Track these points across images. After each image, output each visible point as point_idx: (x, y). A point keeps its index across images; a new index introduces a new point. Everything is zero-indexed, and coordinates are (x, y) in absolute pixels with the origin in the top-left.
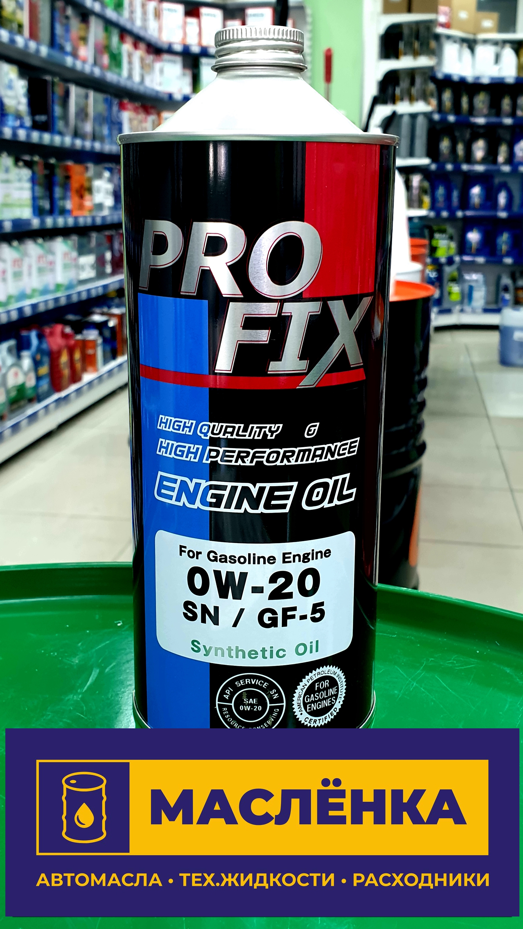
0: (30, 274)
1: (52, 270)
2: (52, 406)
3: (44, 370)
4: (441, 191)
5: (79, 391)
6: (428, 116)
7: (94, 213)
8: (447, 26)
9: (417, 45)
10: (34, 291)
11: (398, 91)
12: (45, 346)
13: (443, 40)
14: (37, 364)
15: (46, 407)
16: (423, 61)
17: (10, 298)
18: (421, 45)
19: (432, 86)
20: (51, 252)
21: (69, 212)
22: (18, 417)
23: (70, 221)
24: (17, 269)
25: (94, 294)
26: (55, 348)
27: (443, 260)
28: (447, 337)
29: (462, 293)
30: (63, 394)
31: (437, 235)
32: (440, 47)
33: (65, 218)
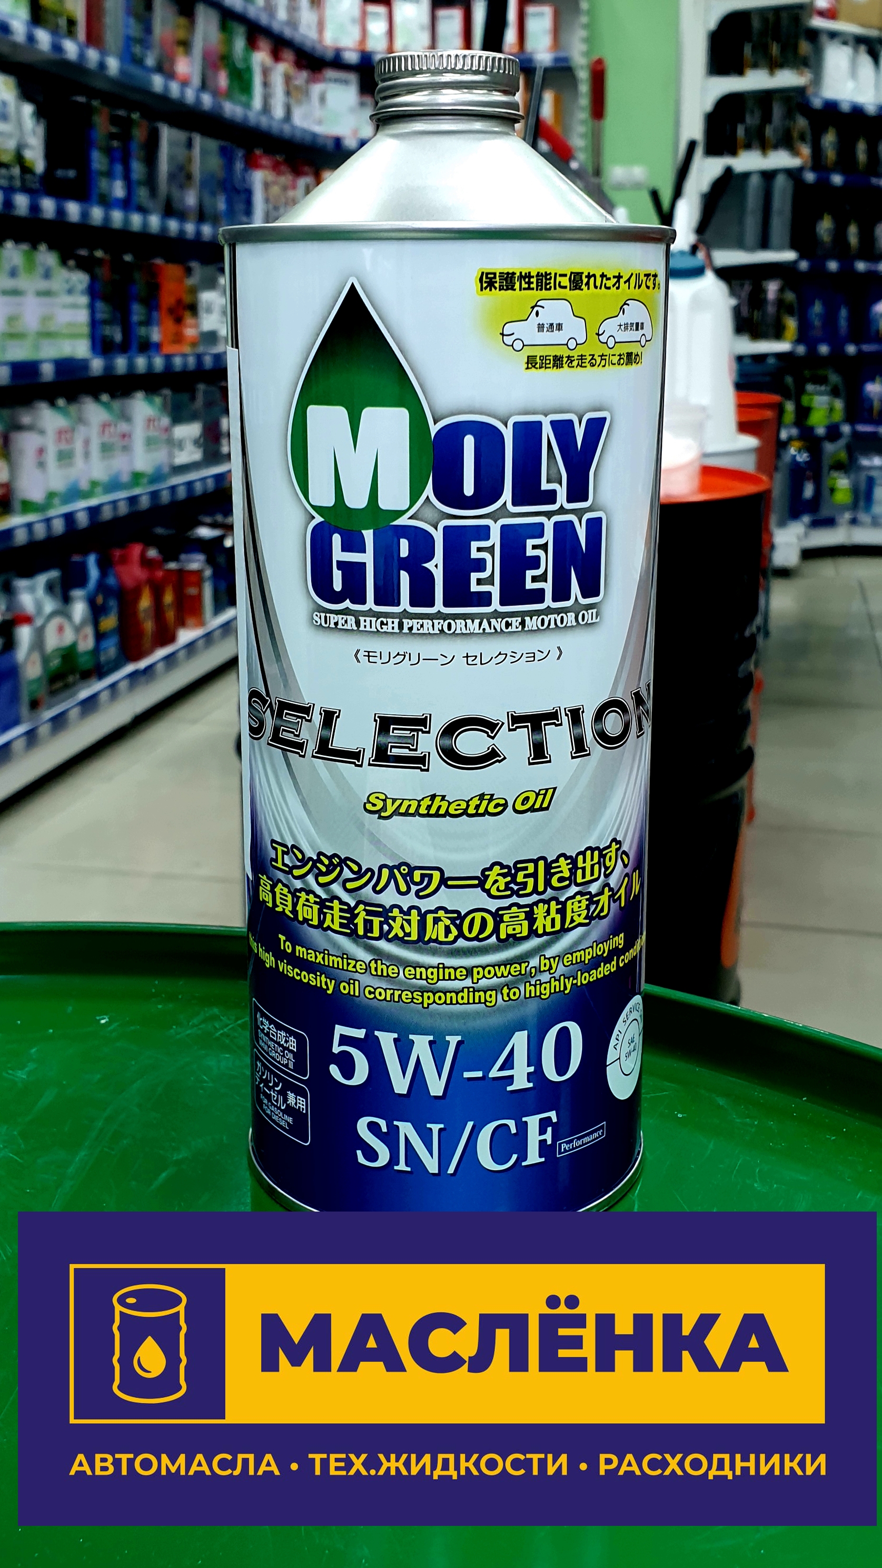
0: (87, 455)
1: (126, 449)
2: (123, 685)
3: (110, 622)
4: (818, 308)
5: (170, 660)
6: (793, 174)
7: (201, 349)
8: (830, 14)
9: (775, 49)
10: (94, 484)
11: (740, 131)
12: (111, 581)
13: (824, 39)
14: (96, 612)
15: (113, 686)
16: (787, 78)
17: (51, 495)
18: (783, 50)
19: (802, 122)
20: (126, 417)
21: (158, 347)
22: (64, 704)
23: (159, 362)
24: (64, 446)
25: (198, 488)
26: (129, 583)
27: (821, 431)
28: (827, 569)
29: (855, 491)
30: (143, 664)
31: (810, 387)
32: (818, 52)
33: (149, 357)
